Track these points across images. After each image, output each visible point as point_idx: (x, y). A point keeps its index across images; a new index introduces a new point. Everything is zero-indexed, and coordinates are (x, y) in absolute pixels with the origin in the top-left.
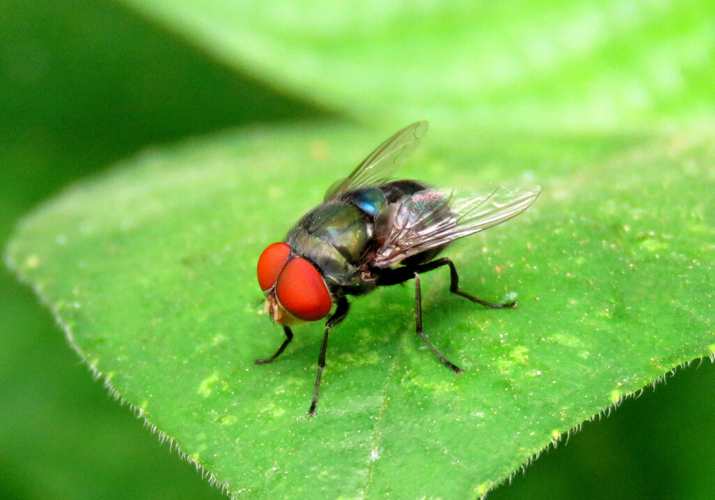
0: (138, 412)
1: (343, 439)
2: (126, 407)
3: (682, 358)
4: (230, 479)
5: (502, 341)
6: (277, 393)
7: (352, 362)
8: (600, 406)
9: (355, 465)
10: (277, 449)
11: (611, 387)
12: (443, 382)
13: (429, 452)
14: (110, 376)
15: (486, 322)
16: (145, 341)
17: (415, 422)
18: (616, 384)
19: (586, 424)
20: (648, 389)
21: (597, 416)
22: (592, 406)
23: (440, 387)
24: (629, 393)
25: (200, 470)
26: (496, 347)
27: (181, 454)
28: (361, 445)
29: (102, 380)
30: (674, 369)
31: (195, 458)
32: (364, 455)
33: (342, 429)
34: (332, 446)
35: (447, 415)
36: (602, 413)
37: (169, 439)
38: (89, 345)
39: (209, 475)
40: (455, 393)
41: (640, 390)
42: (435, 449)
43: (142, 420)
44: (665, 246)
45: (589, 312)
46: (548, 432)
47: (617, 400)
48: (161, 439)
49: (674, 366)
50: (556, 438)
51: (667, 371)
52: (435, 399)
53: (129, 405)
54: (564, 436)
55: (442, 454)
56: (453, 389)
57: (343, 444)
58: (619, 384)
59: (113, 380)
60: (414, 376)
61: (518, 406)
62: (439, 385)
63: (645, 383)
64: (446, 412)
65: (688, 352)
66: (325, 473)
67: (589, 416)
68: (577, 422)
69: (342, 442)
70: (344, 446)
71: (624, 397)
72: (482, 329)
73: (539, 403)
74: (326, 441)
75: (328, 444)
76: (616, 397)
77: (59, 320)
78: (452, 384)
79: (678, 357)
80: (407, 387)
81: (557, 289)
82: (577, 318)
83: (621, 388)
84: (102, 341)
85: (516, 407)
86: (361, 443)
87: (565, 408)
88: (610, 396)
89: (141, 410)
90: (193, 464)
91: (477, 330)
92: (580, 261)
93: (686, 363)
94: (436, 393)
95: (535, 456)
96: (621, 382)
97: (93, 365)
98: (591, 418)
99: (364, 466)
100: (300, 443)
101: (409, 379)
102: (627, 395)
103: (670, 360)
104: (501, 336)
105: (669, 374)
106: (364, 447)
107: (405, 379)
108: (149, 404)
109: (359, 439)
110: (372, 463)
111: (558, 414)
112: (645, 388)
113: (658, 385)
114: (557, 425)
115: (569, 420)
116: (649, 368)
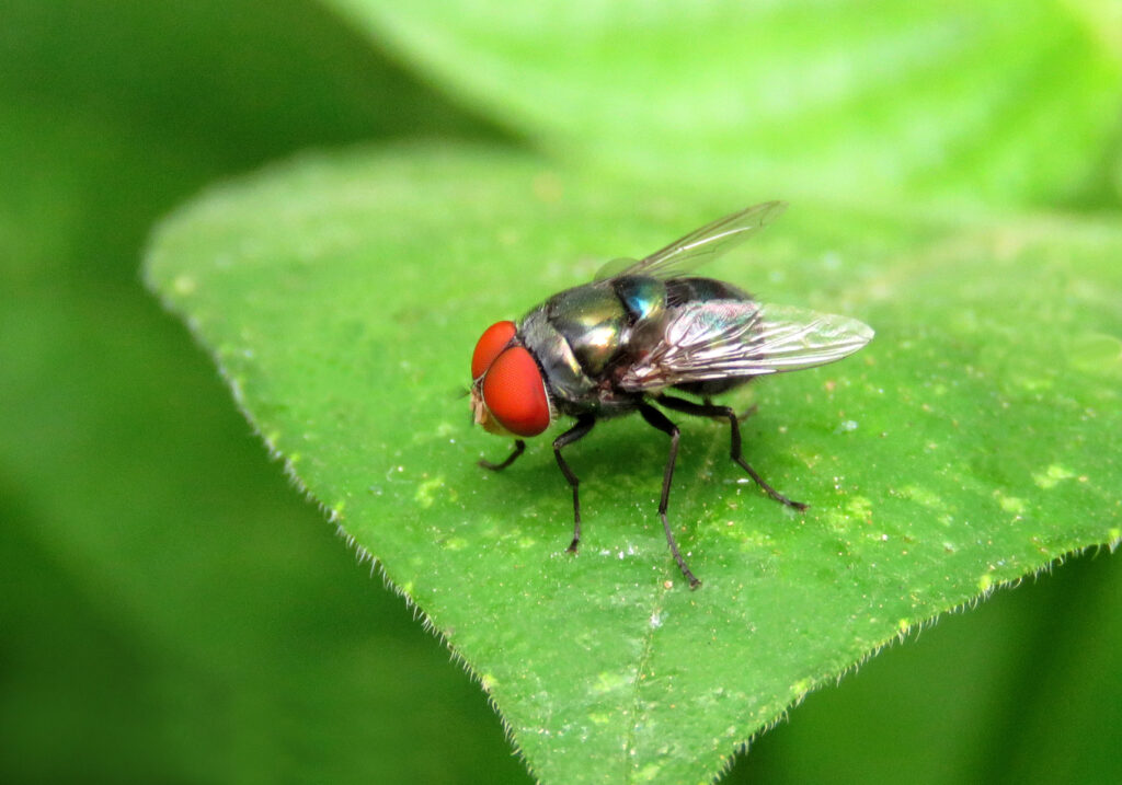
0: (329, 514)
1: (613, 592)
2: (314, 505)
3: (1075, 542)
4: (453, 626)
5: (837, 487)
6: (526, 515)
7: (631, 488)
8: (965, 594)
9: (629, 631)
10: (521, 593)
11: (980, 571)
12: (755, 532)
13: (729, 628)
14: (294, 458)
15: (816, 457)
16: (341, 417)
17: (713, 584)
18: (988, 567)
19: (944, 615)
20: (1028, 579)
21: (960, 608)
22: (953, 593)
23: (750, 539)
24: (1004, 582)
25: (412, 608)
26: (828, 494)
27: (386, 581)
28: (638, 605)
29: (282, 463)
30: (1063, 556)
31: (407, 589)
32: (641, 619)
33: (616, 579)
34: (598, 601)
35: (759, 580)
36: (967, 603)
37: (372, 558)
38: (266, 411)
39: (424, 617)
40: (772, 550)
41: (1018, 580)
42: (739, 624)
43: (334, 526)
44: (1048, 384)
45: (953, 462)
46: (894, 621)
47: (988, 589)
48: (360, 556)
49: (1064, 551)
50: (904, 631)
51: (1053, 556)
52: (743, 555)
53: (319, 503)
54: (915, 629)
55: (749, 632)
56: (769, 544)
57: (613, 600)
58: (992, 567)
59: (297, 465)
60: (716, 519)
61: (856, 579)
62: (750, 536)
63: (1026, 570)
64: (757, 574)
65: (1082, 533)
66: (586, 636)
67: (950, 606)
68: (934, 613)
69: (612, 597)
70: (614, 602)
71: (997, 586)
72: (810, 466)
73: (882, 579)
74: (591, 592)
75: (592, 596)
76: (986, 584)
77: (224, 371)
78: (768, 537)
79: (1069, 539)
80: (706, 533)
81: (911, 424)
82: (939, 468)
83: (993, 573)
84: (282, 408)
85: (852, 581)
86: (637, 601)
87: (918, 591)
88: (978, 582)
89: (335, 513)
90: (403, 599)
91: (803, 468)
92: (940, 390)
93: (1080, 550)
94: (745, 547)
95: (873, 651)
96: (996, 565)
97: (271, 440)
98: (952, 609)
99: (640, 634)
100: (555, 589)
101: (708, 521)
102: (1001, 583)
103: (1059, 542)
104: (836, 479)
105: (1056, 561)
106: (640, 608)
107: (704, 522)
108: (346, 507)
109: (636, 595)
110: (651, 632)
111: (909, 598)
112: (1025, 577)
113: (1042, 574)
114: (906, 612)
115: (923, 608)
116: (1031, 551)
